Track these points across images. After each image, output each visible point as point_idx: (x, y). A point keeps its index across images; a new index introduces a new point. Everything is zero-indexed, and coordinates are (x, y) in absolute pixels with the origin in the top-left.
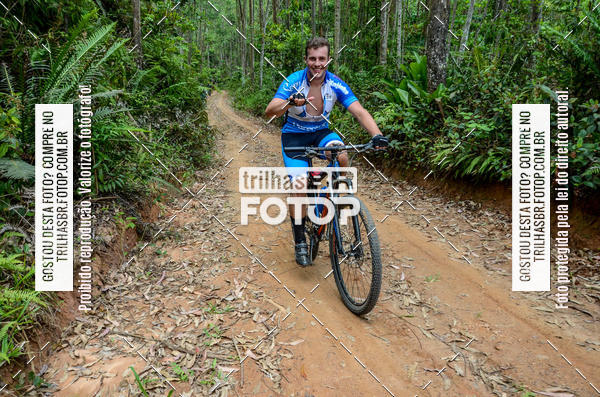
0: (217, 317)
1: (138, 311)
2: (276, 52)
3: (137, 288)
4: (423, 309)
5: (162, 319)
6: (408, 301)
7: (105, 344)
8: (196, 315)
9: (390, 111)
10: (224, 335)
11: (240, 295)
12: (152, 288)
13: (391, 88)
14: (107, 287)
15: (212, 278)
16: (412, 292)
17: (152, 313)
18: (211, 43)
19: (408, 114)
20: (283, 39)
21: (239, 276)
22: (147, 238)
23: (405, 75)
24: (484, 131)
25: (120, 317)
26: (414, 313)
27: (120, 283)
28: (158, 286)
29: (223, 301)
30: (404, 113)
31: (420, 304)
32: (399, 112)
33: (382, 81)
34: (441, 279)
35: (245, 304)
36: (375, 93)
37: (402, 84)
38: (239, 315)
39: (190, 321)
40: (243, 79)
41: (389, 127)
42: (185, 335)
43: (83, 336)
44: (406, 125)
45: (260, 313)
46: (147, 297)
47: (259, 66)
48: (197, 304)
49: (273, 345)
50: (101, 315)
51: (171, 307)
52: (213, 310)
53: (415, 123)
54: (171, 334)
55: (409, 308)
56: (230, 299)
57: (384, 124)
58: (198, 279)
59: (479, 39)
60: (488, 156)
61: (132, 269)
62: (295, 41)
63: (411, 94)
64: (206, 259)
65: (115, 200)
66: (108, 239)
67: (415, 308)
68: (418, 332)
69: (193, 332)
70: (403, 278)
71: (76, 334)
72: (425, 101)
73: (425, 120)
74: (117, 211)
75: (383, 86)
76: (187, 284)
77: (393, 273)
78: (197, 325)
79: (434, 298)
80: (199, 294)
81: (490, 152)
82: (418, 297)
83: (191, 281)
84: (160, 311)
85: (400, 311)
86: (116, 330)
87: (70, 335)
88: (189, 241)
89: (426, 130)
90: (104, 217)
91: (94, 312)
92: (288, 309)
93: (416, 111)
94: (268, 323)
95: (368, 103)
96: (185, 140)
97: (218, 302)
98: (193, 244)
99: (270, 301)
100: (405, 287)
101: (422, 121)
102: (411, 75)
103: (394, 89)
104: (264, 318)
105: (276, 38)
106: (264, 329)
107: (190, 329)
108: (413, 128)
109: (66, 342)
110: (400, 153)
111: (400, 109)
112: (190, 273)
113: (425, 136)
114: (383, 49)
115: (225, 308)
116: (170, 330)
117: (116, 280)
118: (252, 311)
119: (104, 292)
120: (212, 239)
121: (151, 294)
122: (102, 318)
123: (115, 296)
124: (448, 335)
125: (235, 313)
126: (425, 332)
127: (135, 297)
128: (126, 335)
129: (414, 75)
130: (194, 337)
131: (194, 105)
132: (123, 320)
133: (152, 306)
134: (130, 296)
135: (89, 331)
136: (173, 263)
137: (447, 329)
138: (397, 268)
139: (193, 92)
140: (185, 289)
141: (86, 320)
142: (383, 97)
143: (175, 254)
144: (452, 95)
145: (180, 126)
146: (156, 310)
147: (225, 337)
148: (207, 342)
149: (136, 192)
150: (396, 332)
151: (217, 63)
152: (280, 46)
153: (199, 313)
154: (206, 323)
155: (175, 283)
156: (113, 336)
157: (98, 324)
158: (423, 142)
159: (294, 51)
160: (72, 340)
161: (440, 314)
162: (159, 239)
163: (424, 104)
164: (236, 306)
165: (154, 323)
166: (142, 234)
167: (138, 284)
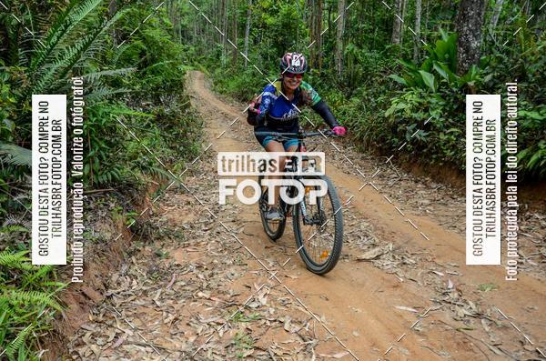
0: (243, 325)
1: (150, 319)
2: (265, 26)
3: (145, 293)
4: (483, 321)
5: (182, 328)
6: (462, 312)
7: (122, 355)
8: (218, 324)
9: (412, 97)
10: (256, 345)
11: (264, 301)
12: (162, 293)
13: (411, 70)
14: (110, 292)
15: (228, 283)
16: (465, 301)
17: (166, 321)
18: (182, 15)
19: (434, 101)
20: (274, 13)
21: (260, 281)
22: (145, 238)
23: (428, 53)
24: (533, 119)
25: (132, 325)
26: (472, 325)
27: (124, 286)
28: (168, 291)
29: (247, 307)
30: (429, 99)
31: (478, 316)
32: (422, 97)
33: (400, 62)
34: (499, 287)
35: (272, 313)
36: (392, 76)
37: (424, 65)
38: (269, 324)
39: (212, 330)
40: (223, 58)
41: (415, 115)
42: (209, 345)
43: (94, 347)
44: (433, 114)
45: (292, 322)
46: (158, 303)
47: (242, 43)
48: (217, 311)
49: (314, 357)
50: (110, 322)
51: (189, 315)
52: (237, 318)
53: (444, 110)
54: (193, 345)
55: (464, 319)
56: (254, 305)
57: (409, 111)
58: (213, 284)
59: (515, 10)
60: (539, 148)
61: (132, 272)
62: (288, 15)
63: (438, 77)
64: (216, 261)
65: (109, 192)
66: (108, 236)
67: (472, 320)
68: (484, 348)
69: (218, 342)
70: (451, 286)
71: (84, 344)
72: (456, 85)
73: (455, 107)
74: (112, 205)
75: (400, 68)
76: (201, 289)
77: (438, 280)
78: (221, 334)
79: (495, 309)
80: (217, 301)
81: (541, 144)
82: (474, 307)
83: (205, 285)
84: (176, 319)
85: (455, 322)
86: (131, 339)
87: (78, 345)
88: (192, 242)
89: (456, 119)
90: (100, 212)
91: (101, 318)
92: (323, 318)
93: (443, 97)
94: (303, 333)
95: (383, 87)
96: (170, 127)
97: (241, 309)
98: (197, 244)
99: (301, 308)
100: (456, 295)
101: (451, 108)
102: (435, 54)
103: (415, 72)
104: (297, 328)
105: (265, 10)
106: (299, 339)
107: (216, 338)
108: (441, 117)
109: (76, 353)
110: (425, 145)
111: (424, 94)
112: (201, 276)
113: (453, 125)
114: (397, 23)
115: (251, 316)
116: (192, 339)
117: (119, 284)
118: (282, 320)
119: (108, 297)
120: (219, 240)
121: (161, 300)
122: (111, 326)
123: (121, 301)
124: (521, 353)
125: (263, 321)
126: (491, 347)
127: (143, 303)
128: (144, 346)
129: (439, 55)
130: (221, 347)
131: (176, 86)
132: (135, 329)
133: (165, 314)
134: (137, 302)
135: (100, 341)
136: (178, 265)
137: (519, 345)
138: (441, 274)
139: (176, 73)
140: (200, 294)
141: (93, 328)
142: (402, 81)
143: (178, 256)
144: (488, 78)
145: (167, 111)
146: (171, 317)
147: (257, 348)
148: (238, 353)
149: (130, 185)
150: (455, 345)
151: (190, 39)
152: (270, 20)
153: (221, 321)
154: (232, 333)
155: (187, 288)
156: (129, 346)
157: (108, 333)
158: (452, 133)
159: (286, 26)
160: (81, 350)
161: (505, 328)
162: (158, 239)
163: (455, 89)
164: (262, 313)
165: (171, 331)
166: (138, 233)
167: (144, 288)
